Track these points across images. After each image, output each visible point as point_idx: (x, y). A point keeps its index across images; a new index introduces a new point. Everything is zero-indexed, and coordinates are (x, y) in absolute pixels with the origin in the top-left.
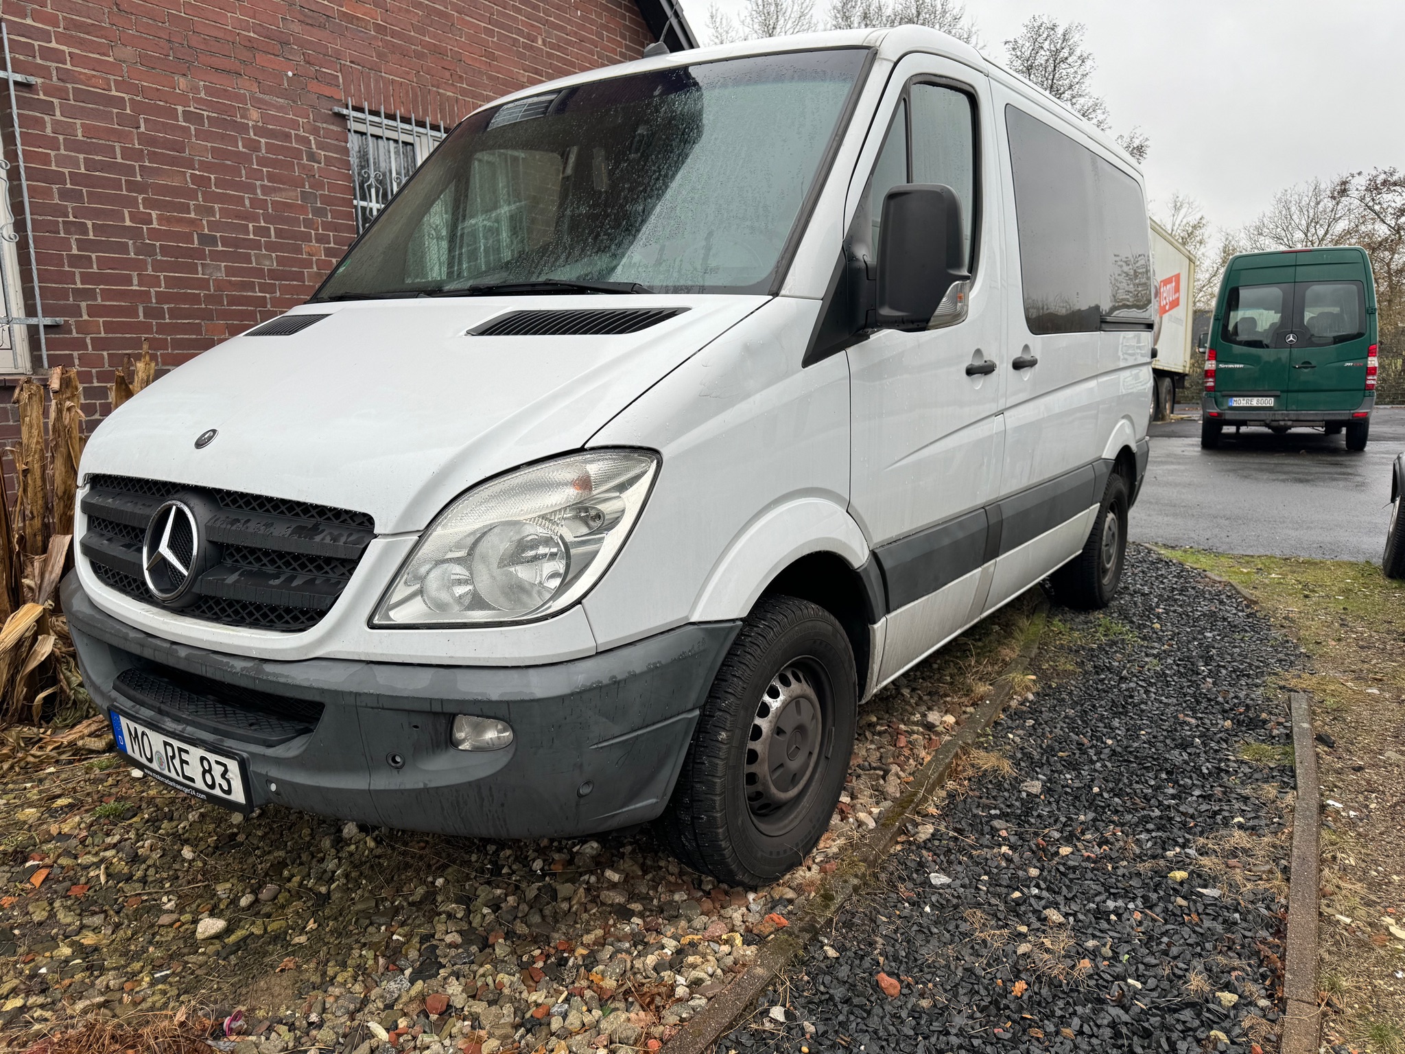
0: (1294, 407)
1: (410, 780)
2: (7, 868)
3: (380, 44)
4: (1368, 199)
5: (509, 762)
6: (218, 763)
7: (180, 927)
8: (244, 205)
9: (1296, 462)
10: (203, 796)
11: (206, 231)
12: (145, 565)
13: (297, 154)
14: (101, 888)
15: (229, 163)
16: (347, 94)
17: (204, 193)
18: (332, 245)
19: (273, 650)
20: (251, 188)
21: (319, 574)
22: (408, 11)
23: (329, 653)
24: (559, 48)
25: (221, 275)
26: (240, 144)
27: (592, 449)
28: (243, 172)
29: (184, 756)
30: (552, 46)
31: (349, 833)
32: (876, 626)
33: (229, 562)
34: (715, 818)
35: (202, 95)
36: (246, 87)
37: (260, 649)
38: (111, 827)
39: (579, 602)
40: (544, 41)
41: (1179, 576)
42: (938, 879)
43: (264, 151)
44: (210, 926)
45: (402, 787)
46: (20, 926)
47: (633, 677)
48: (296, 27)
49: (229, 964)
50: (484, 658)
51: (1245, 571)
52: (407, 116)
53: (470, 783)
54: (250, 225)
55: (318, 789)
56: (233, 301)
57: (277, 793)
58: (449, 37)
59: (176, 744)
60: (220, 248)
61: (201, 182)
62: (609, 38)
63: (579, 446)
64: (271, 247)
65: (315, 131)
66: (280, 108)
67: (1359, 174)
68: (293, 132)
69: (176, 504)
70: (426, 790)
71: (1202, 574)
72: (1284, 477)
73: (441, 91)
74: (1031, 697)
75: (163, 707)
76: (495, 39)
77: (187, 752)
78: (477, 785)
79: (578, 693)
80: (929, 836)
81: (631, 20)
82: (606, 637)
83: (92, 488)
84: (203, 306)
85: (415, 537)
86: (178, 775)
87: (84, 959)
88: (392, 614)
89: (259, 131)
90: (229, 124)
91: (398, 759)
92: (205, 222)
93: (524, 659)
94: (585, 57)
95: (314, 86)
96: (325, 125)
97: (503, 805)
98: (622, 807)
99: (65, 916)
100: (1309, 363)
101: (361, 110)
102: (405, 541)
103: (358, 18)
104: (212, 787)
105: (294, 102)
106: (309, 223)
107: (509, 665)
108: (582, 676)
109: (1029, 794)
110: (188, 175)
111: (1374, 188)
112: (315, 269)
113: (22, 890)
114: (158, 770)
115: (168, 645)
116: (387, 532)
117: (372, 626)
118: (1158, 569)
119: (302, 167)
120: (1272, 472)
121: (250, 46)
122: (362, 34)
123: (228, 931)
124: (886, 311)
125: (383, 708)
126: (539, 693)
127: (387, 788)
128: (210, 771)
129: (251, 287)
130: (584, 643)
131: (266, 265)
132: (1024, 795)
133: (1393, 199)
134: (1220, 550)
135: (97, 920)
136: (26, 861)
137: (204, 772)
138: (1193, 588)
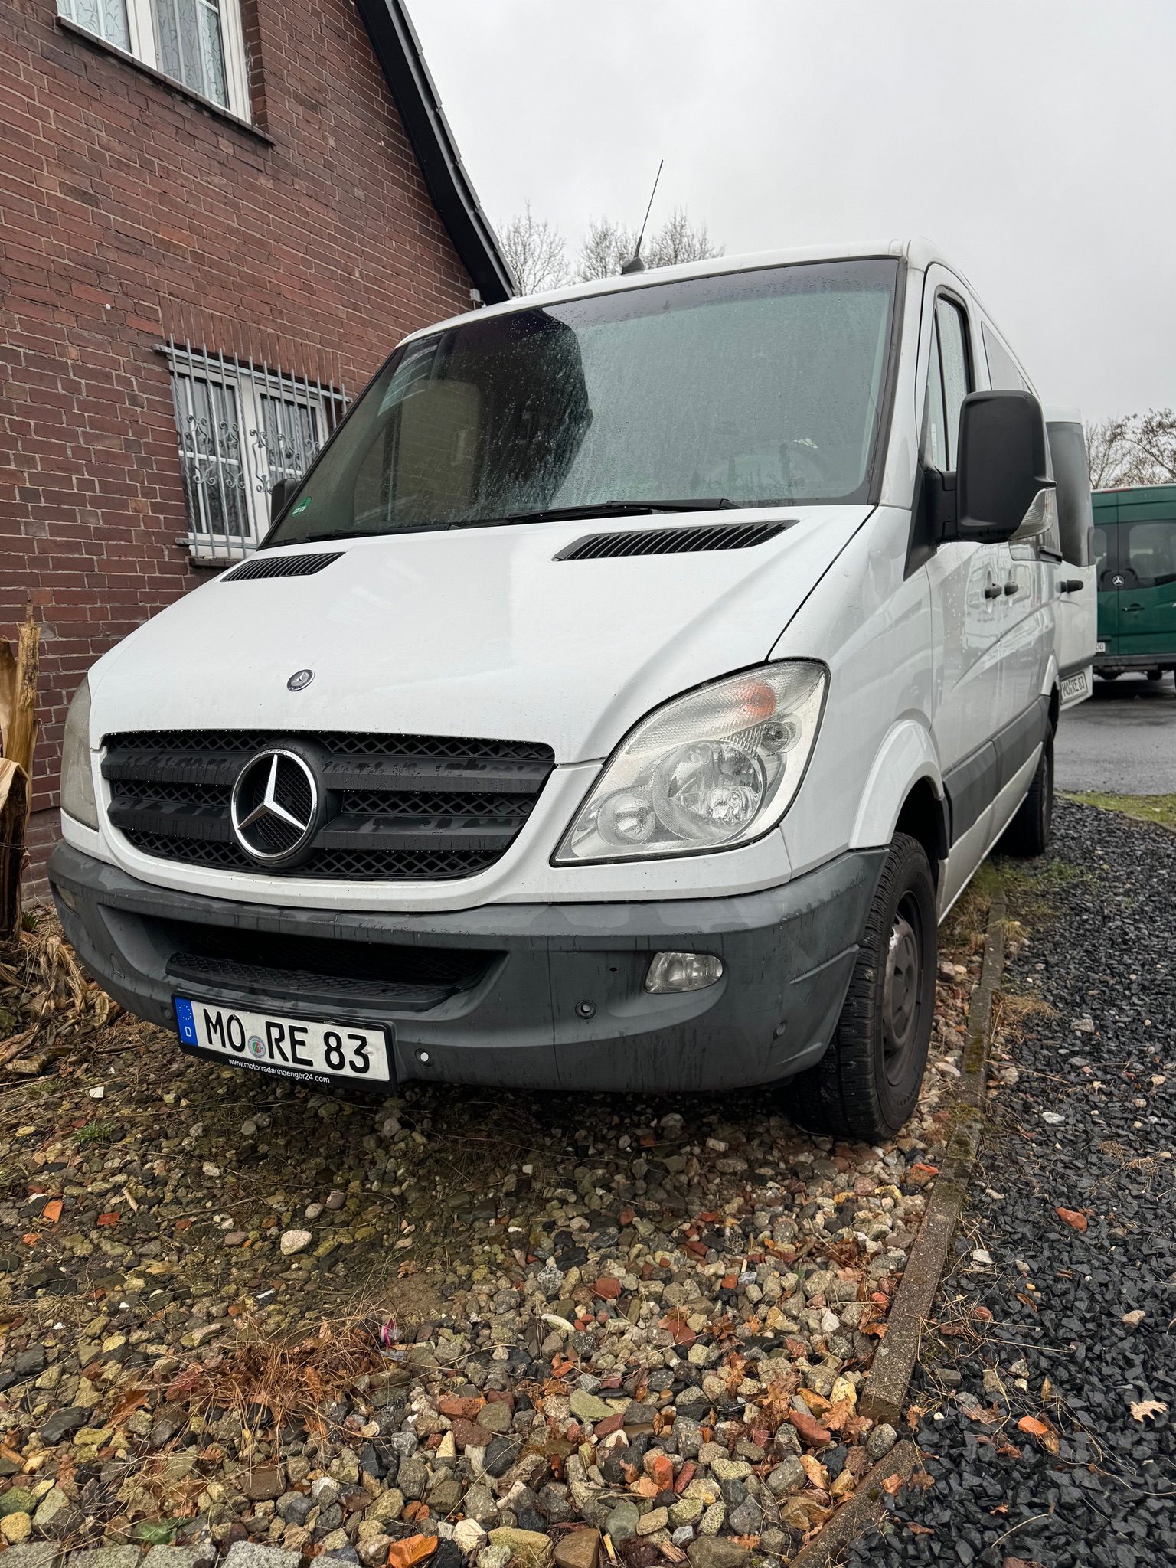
0: (1126, 652)
1: (602, 1030)
2: (10, 1204)
3: (199, 275)
4: (1145, 442)
5: (719, 1001)
6: (351, 1037)
7: (252, 1245)
8: (66, 456)
9: (1137, 707)
10: (326, 1080)
11: (28, 485)
12: (236, 825)
13: (118, 397)
14: (134, 1214)
15: (49, 407)
16: (168, 330)
17: (24, 442)
18: (159, 500)
19: (434, 901)
20: (73, 436)
21: (481, 814)
22: (225, 238)
23: (505, 897)
24: (376, 281)
25: (45, 534)
26: (60, 385)
27: (776, 662)
28: (64, 417)
29: (298, 1036)
30: (368, 278)
31: (390, 1131)
32: (946, 861)
33: (353, 812)
34: (865, 1063)
35: (18, 330)
36: (63, 321)
37: (415, 901)
38: (104, 1151)
39: (776, 825)
40: (361, 274)
41: (1096, 818)
42: (1052, 1118)
43: (84, 394)
44: (294, 1239)
45: (594, 1038)
46: (63, 1263)
47: (824, 905)
48: (112, 255)
49: (337, 1276)
50: (686, 890)
51: (1158, 810)
52: (229, 355)
53: (673, 1028)
54: (74, 478)
55: (490, 1051)
56: (59, 564)
57: (427, 1064)
58: (267, 268)
59: (286, 1023)
60: (43, 504)
61: (21, 428)
62: (425, 272)
63: (763, 659)
64: (96, 502)
65: (136, 371)
66: (99, 345)
67: (1135, 416)
68: (113, 372)
69: (277, 752)
70: (623, 1039)
71: (1119, 815)
72: (1137, 721)
73: (262, 327)
74: (1027, 942)
75: (256, 985)
76: (313, 271)
77: (304, 1030)
78: (680, 1029)
79: (785, 922)
80: (1017, 1079)
81: (446, 253)
82: (801, 861)
83: (109, 751)
84: (28, 571)
85: (600, 766)
86: (285, 1058)
87: (163, 1288)
88: (576, 850)
89: (80, 371)
90: (47, 363)
91: (586, 1008)
92: (26, 475)
93: (728, 888)
94: (402, 291)
95: (133, 321)
96: (146, 365)
97: (704, 1050)
98: (800, 1051)
99: (113, 1248)
100: (1137, 605)
101: (183, 348)
102: (589, 769)
103: (175, 246)
104: (341, 1066)
105: (113, 338)
106: (133, 476)
107: (712, 896)
108: (784, 903)
109: (1083, 1033)
110: (6, 420)
111: (1149, 431)
112: (143, 528)
113: (42, 1225)
114: (253, 1058)
115: (278, 911)
116: (572, 761)
117: (553, 864)
118: (1072, 813)
119: (125, 411)
120: (1121, 717)
121: (66, 276)
122: (178, 263)
123: (313, 1245)
124: (969, 522)
125: (580, 951)
126: (752, 923)
127: (576, 1041)
128: (338, 1049)
129: (75, 547)
130: (781, 870)
131: (93, 523)
132: (1079, 1034)
133: (1168, 442)
134: (1123, 792)
135: (153, 1247)
136: (27, 1195)
137: (329, 1050)
138: (1119, 829)
